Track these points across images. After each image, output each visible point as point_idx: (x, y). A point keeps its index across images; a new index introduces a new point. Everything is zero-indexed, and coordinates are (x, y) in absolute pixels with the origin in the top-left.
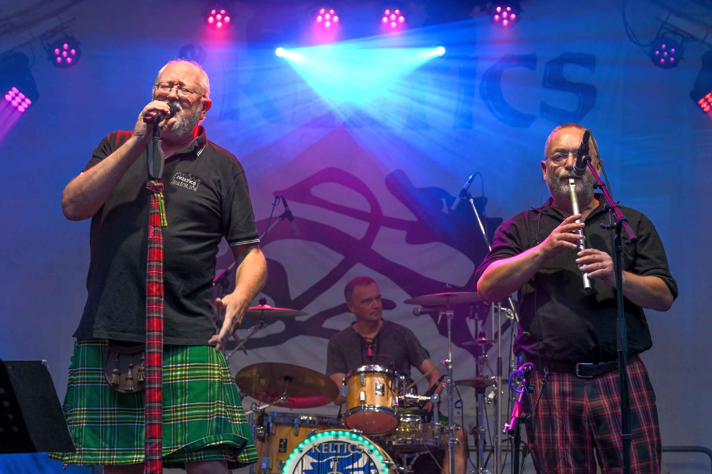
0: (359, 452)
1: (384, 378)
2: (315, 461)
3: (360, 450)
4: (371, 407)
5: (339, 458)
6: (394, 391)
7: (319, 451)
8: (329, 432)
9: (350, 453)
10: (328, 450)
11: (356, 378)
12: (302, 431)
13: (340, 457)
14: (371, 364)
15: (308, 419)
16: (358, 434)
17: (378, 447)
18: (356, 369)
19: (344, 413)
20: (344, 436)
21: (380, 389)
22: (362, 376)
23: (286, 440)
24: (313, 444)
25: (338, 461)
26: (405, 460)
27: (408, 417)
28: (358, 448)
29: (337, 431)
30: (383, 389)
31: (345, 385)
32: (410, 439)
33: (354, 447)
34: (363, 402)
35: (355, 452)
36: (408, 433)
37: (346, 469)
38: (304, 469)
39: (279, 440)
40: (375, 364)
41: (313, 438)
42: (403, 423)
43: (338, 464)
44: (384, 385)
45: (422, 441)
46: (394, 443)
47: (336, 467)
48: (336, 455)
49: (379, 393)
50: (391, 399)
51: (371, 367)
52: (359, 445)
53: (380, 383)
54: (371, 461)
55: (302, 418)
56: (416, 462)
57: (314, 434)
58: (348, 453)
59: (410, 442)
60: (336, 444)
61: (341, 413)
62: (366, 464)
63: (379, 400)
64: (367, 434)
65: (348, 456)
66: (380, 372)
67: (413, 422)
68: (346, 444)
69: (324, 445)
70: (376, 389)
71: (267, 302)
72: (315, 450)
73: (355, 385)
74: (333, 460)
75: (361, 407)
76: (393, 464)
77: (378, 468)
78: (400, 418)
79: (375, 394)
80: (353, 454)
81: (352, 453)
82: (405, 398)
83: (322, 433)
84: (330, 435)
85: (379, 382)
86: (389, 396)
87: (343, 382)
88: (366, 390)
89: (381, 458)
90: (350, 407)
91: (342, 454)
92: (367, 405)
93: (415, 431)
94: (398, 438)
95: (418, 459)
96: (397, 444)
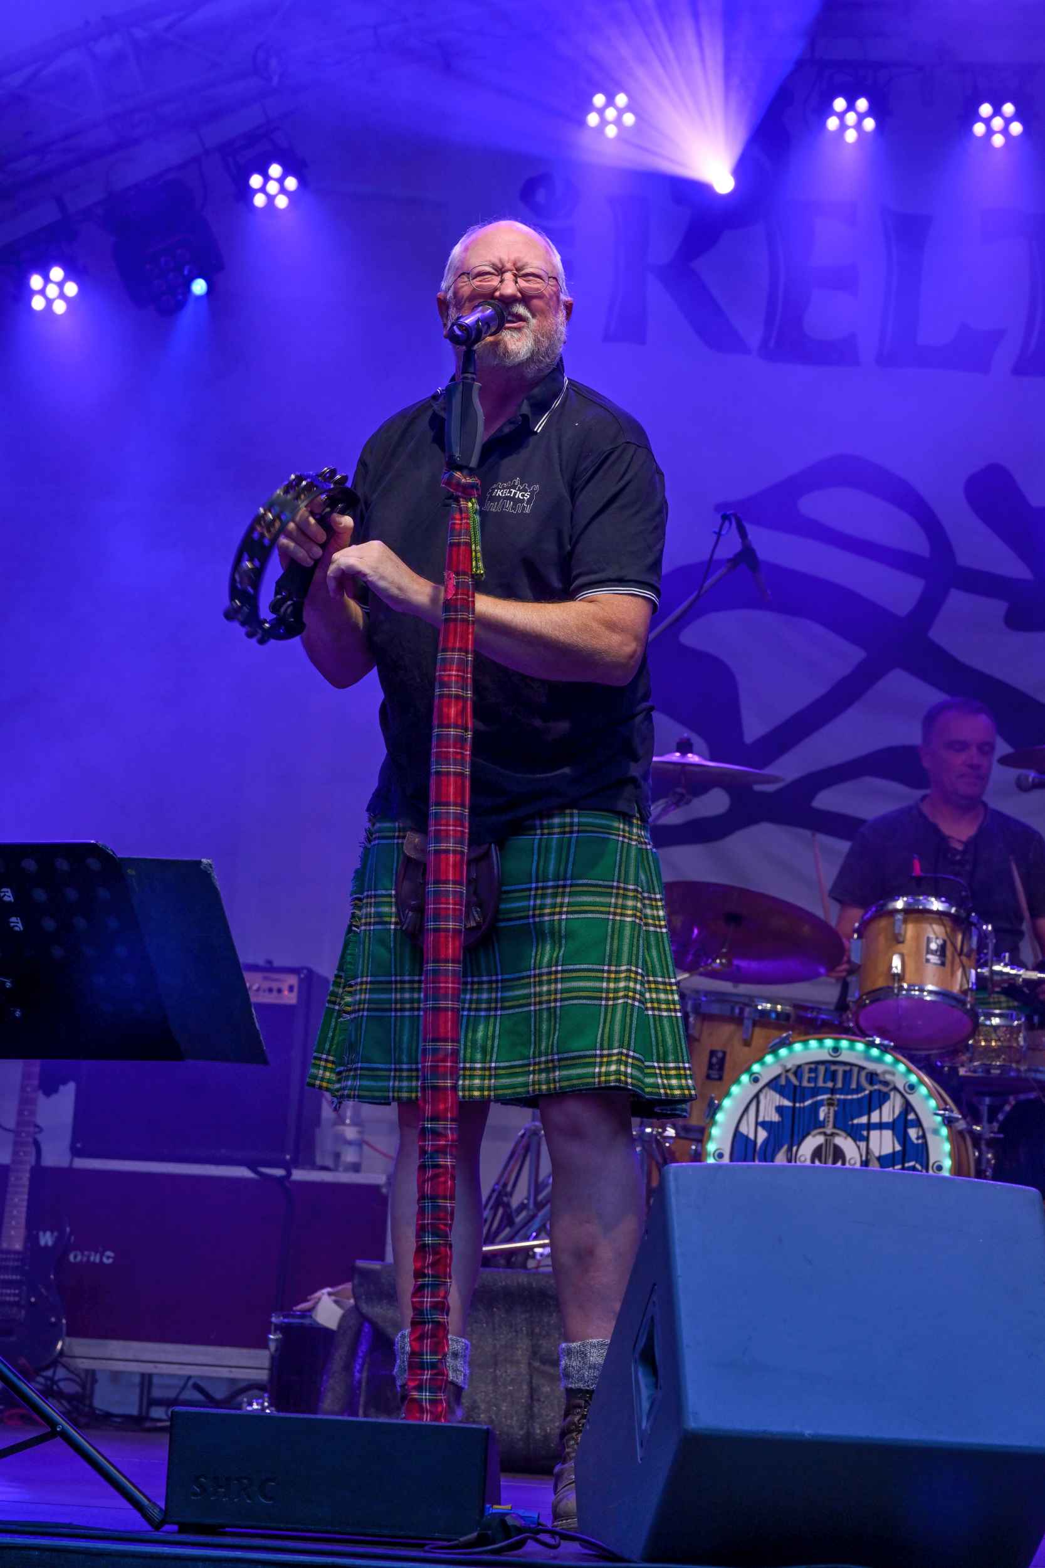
0: (884, 1089)
1: (944, 926)
2: (787, 1103)
3: (886, 1083)
4: (915, 990)
5: (839, 1100)
6: (968, 956)
7: (795, 1082)
8: (820, 1040)
9: (864, 1090)
10: (815, 1079)
11: (883, 923)
12: (759, 1035)
13: (842, 1097)
14: (920, 895)
15: (774, 1010)
16: (884, 1049)
17: (926, 1079)
18: (885, 905)
19: (854, 999)
20: (853, 1050)
21: (936, 951)
22: (899, 919)
23: (724, 1053)
24: (785, 1066)
25: (838, 1105)
26: (984, 1111)
27: (996, 1015)
28: (881, 1078)
29: (837, 1040)
30: (942, 951)
31: (858, 937)
32: (998, 1063)
33: (874, 1076)
34: (897, 978)
35: (876, 1087)
36: (994, 1050)
37: (853, 1125)
38: (760, 1119)
39: (707, 1054)
40: (927, 894)
41: (783, 1052)
42: (985, 1029)
43: (836, 1113)
44: (945, 942)
45: (1026, 1071)
46: (962, 1072)
47: (831, 1119)
48: (833, 1091)
49: (934, 959)
50: (959, 973)
51: (919, 900)
52: (885, 1072)
53: (937, 938)
54: (909, 1108)
55: (760, 1007)
56: (1008, 1117)
57: (787, 1043)
58: (860, 1089)
59: (998, 1072)
60: (833, 1068)
61: (849, 999)
62: (899, 1116)
63: (934, 976)
64: (904, 1049)
65: (860, 1096)
66: (938, 912)
67: (1007, 1027)
68: (855, 1070)
69: (806, 1068)
70: (929, 951)
71: (695, 748)
72: (787, 1078)
73: (882, 940)
74: (825, 1102)
75: (892, 988)
76: (957, 1119)
77: (925, 1125)
78: (977, 1016)
79: (924, 960)
80: (871, 1092)
81: (868, 1089)
82: (993, 972)
83: (805, 1042)
84: (821, 1046)
85: (935, 935)
86: (955, 968)
87: (856, 931)
88: (905, 951)
89: (933, 1103)
90: (869, 987)
91: (846, 1090)
92: (905, 986)
93: (1010, 1047)
94: (971, 1060)
95: (1014, 1108)
96: (969, 1074)
